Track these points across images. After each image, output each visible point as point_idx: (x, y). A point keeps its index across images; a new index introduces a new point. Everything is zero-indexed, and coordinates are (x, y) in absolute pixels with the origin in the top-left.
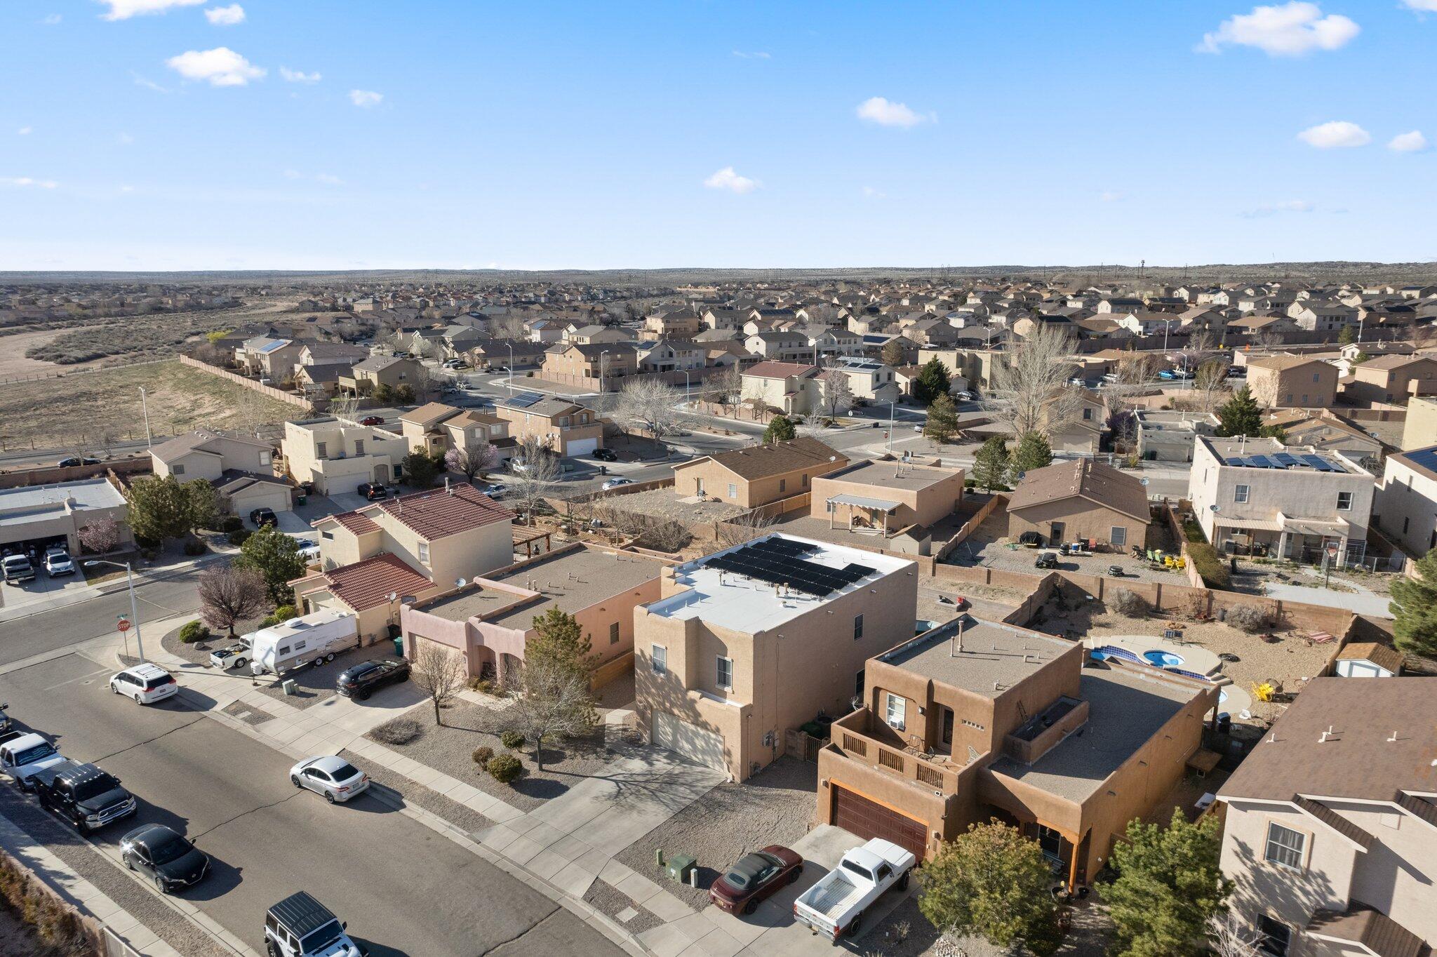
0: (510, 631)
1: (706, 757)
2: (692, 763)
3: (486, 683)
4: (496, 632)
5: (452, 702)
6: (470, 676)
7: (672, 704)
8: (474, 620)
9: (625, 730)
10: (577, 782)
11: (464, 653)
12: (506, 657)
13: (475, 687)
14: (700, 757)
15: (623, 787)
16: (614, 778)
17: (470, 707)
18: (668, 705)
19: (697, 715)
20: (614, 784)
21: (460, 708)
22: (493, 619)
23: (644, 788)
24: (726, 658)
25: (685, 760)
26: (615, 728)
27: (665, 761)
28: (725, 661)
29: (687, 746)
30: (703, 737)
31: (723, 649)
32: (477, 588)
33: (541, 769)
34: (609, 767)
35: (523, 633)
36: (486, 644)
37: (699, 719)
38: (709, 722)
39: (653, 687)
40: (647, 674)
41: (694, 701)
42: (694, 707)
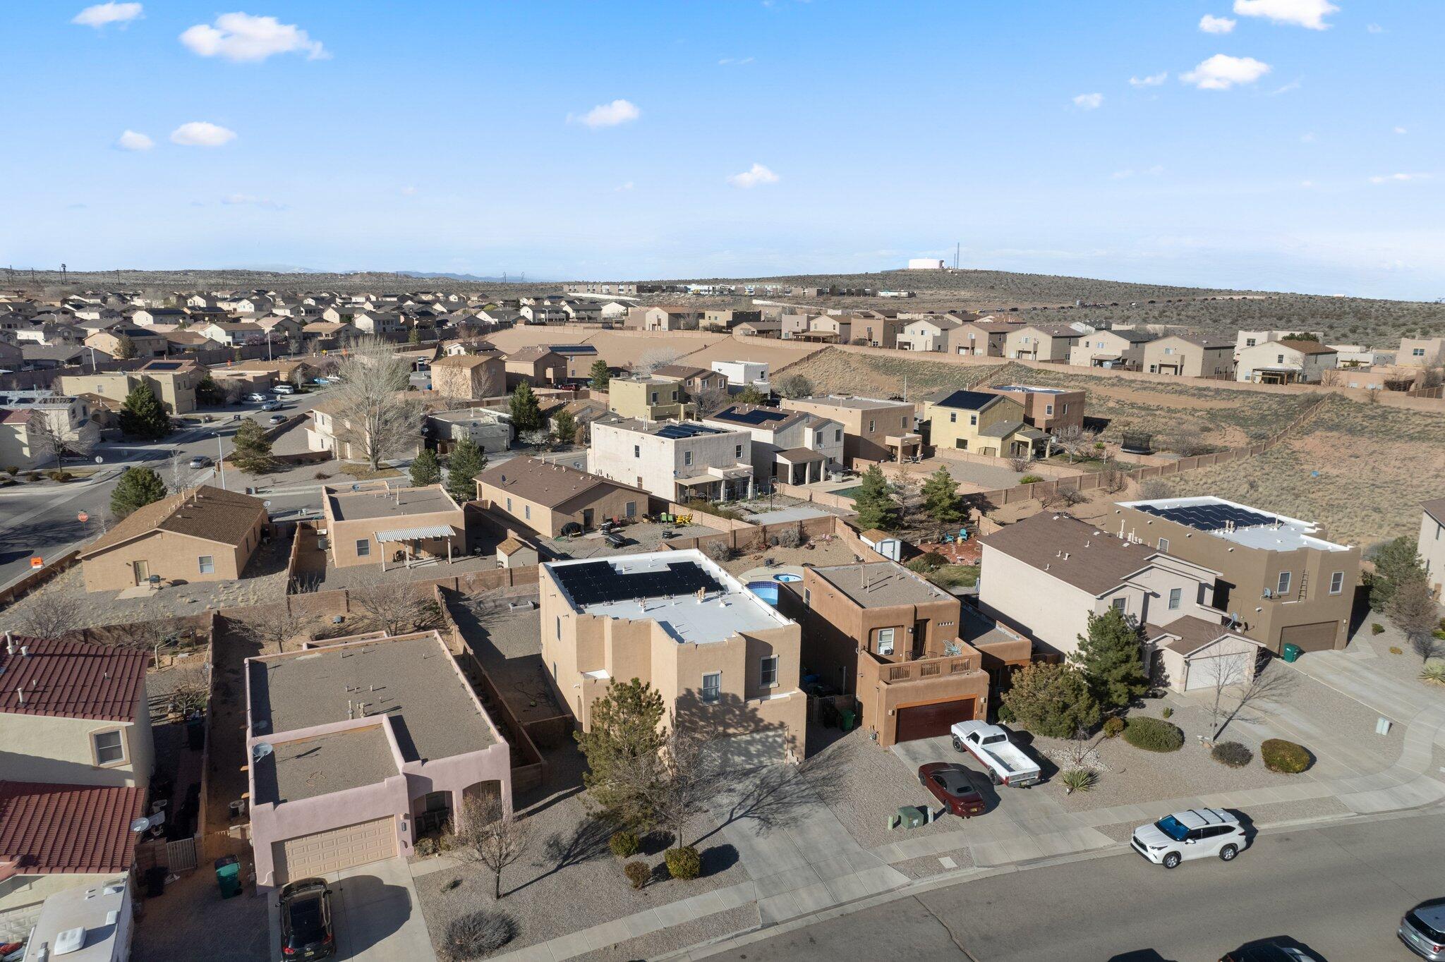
0: (481, 753)
1: (762, 759)
4: (456, 764)
6: (414, 843)
7: (727, 726)
11: (405, 816)
12: (467, 789)
14: (756, 761)
15: (755, 815)
16: (736, 816)
18: (720, 729)
19: (758, 722)
20: (746, 818)
23: (769, 805)
24: (772, 657)
28: (771, 660)
29: (739, 759)
31: (767, 648)
36: (437, 788)
37: (762, 724)
38: (772, 722)
39: (701, 720)
40: (694, 710)
41: (756, 709)
42: (755, 716)
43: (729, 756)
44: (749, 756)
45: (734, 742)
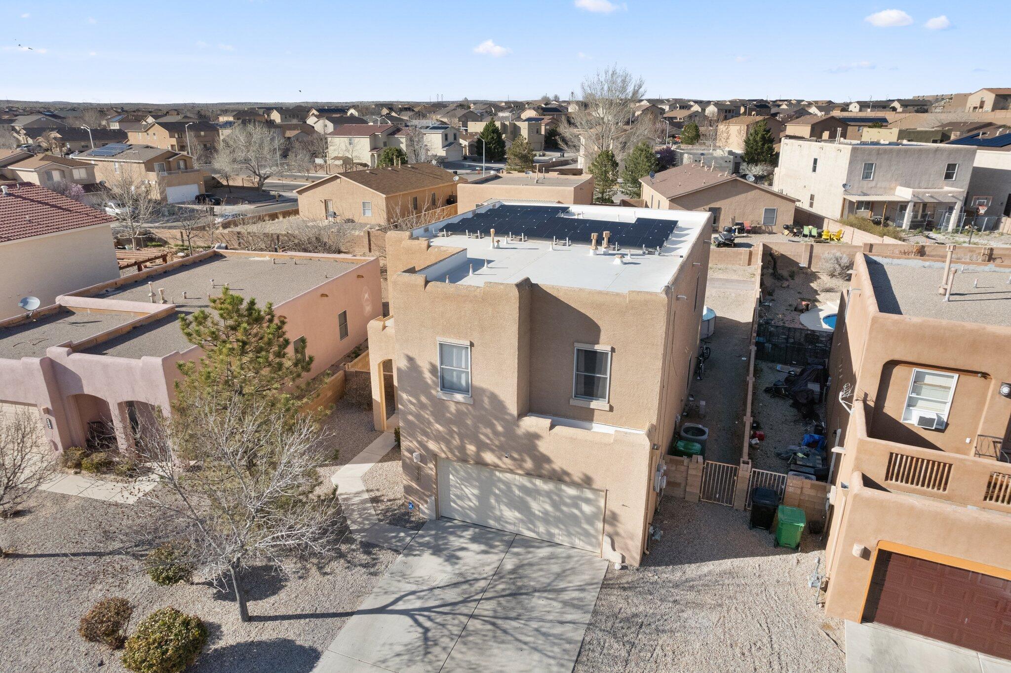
0: (133, 362)
1: (555, 531)
2: (527, 543)
3: (99, 457)
4: (105, 367)
5: (32, 503)
6: (66, 448)
7: (482, 446)
8: (56, 352)
9: (375, 500)
10: (332, 634)
11: (47, 411)
12: (131, 408)
13: (78, 466)
14: (542, 529)
15: (428, 624)
16: (400, 606)
17: (70, 505)
18: (471, 448)
19: (542, 460)
20: (407, 620)
21: (48, 511)
22: (97, 347)
23: (472, 616)
24: (598, 348)
25: (514, 541)
26: (356, 500)
27: (475, 547)
28: (595, 353)
29: (510, 514)
30: (548, 494)
31: (592, 330)
32: (64, 312)
33: (247, 618)
34: (383, 581)
35: (158, 361)
36: (88, 390)
37: (547, 466)
38: (570, 470)
39: (438, 422)
40: (423, 399)
41: (537, 436)
42: (534, 447)
43: (493, 501)
44: (529, 517)
45: (500, 480)
